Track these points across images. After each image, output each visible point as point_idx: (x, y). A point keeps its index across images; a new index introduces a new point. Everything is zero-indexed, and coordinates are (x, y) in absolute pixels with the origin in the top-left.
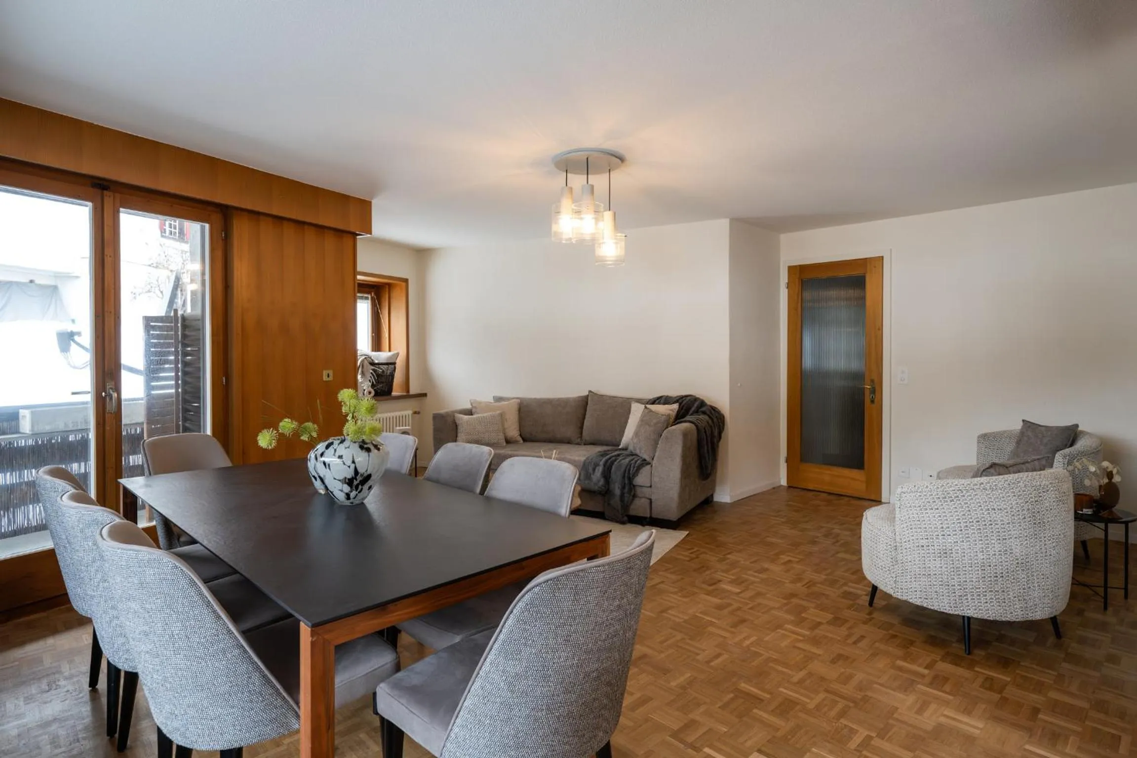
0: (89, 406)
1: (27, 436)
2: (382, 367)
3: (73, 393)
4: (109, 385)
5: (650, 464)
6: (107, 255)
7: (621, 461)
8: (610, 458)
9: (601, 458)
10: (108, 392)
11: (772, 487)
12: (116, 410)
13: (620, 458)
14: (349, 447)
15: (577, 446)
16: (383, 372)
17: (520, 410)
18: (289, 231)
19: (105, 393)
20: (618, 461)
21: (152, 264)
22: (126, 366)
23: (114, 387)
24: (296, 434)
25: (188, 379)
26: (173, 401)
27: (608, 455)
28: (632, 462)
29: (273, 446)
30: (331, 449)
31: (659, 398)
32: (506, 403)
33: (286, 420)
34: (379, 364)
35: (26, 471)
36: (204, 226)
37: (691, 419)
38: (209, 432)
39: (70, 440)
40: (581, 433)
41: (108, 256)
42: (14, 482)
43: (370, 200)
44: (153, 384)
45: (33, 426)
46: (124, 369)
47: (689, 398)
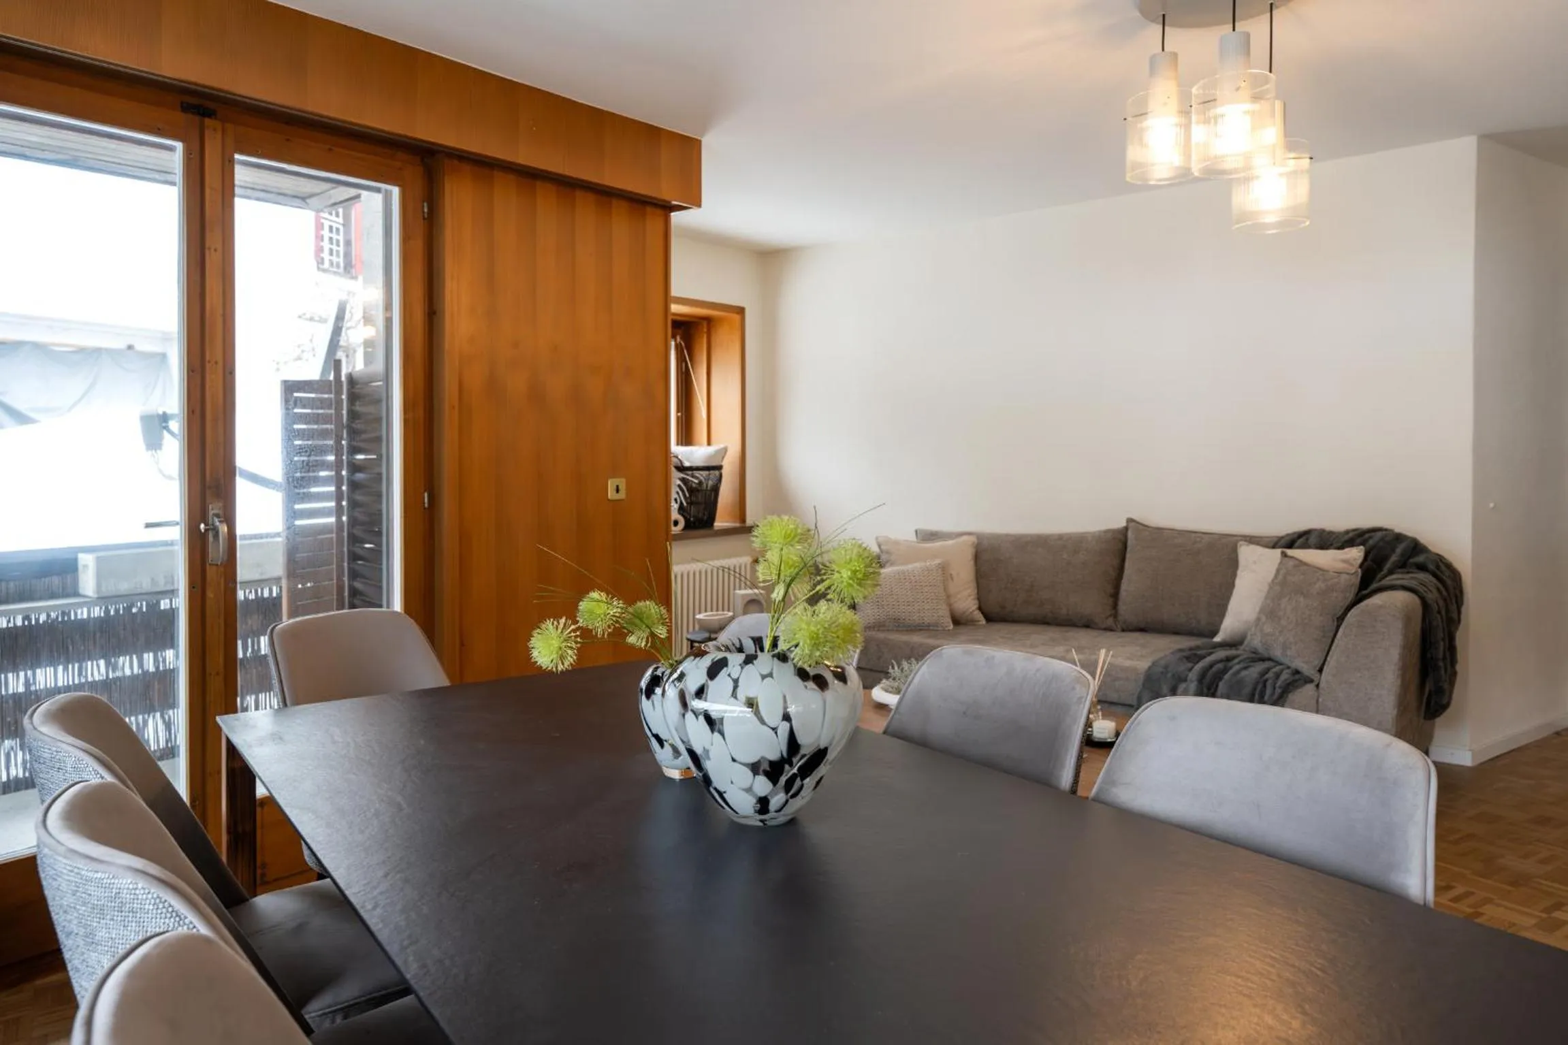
0: (176, 548)
1: (92, 601)
2: (697, 475)
3: (148, 526)
4: (214, 509)
5: (1312, 681)
6: (209, 249)
7: (1238, 672)
8: (1211, 666)
9: (1190, 665)
10: (210, 522)
11: (1553, 730)
12: (225, 558)
13: (1237, 667)
14: (770, 675)
15: (1109, 634)
16: (700, 483)
17: (977, 557)
18: (546, 199)
19: (206, 525)
20: (1231, 672)
21: (304, 314)
22: (244, 471)
23: (221, 512)
24: (619, 632)
25: (359, 497)
26: (332, 538)
27: (1202, 657)
28: (1267, 676)
29: (567, 664)
30: (723, 681)
31: (1306, 534)
32: (950, 542)
33: (595, 595)
34: (691, 469)
35: (89, 663)
36: (391, 191)
37: (1405, 583)
38: (397, 605)
39: (162, 608)
40: (1115, 606)
41: (212, 250)
42: (71, 683)
43: (699, 138)
44: (297, 507)
45: (99, 585)
46: (241, 475)
47: (1379, 534)
